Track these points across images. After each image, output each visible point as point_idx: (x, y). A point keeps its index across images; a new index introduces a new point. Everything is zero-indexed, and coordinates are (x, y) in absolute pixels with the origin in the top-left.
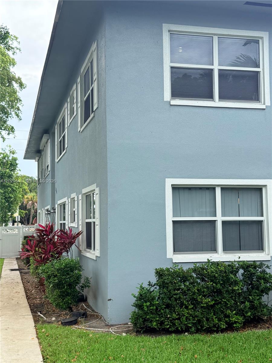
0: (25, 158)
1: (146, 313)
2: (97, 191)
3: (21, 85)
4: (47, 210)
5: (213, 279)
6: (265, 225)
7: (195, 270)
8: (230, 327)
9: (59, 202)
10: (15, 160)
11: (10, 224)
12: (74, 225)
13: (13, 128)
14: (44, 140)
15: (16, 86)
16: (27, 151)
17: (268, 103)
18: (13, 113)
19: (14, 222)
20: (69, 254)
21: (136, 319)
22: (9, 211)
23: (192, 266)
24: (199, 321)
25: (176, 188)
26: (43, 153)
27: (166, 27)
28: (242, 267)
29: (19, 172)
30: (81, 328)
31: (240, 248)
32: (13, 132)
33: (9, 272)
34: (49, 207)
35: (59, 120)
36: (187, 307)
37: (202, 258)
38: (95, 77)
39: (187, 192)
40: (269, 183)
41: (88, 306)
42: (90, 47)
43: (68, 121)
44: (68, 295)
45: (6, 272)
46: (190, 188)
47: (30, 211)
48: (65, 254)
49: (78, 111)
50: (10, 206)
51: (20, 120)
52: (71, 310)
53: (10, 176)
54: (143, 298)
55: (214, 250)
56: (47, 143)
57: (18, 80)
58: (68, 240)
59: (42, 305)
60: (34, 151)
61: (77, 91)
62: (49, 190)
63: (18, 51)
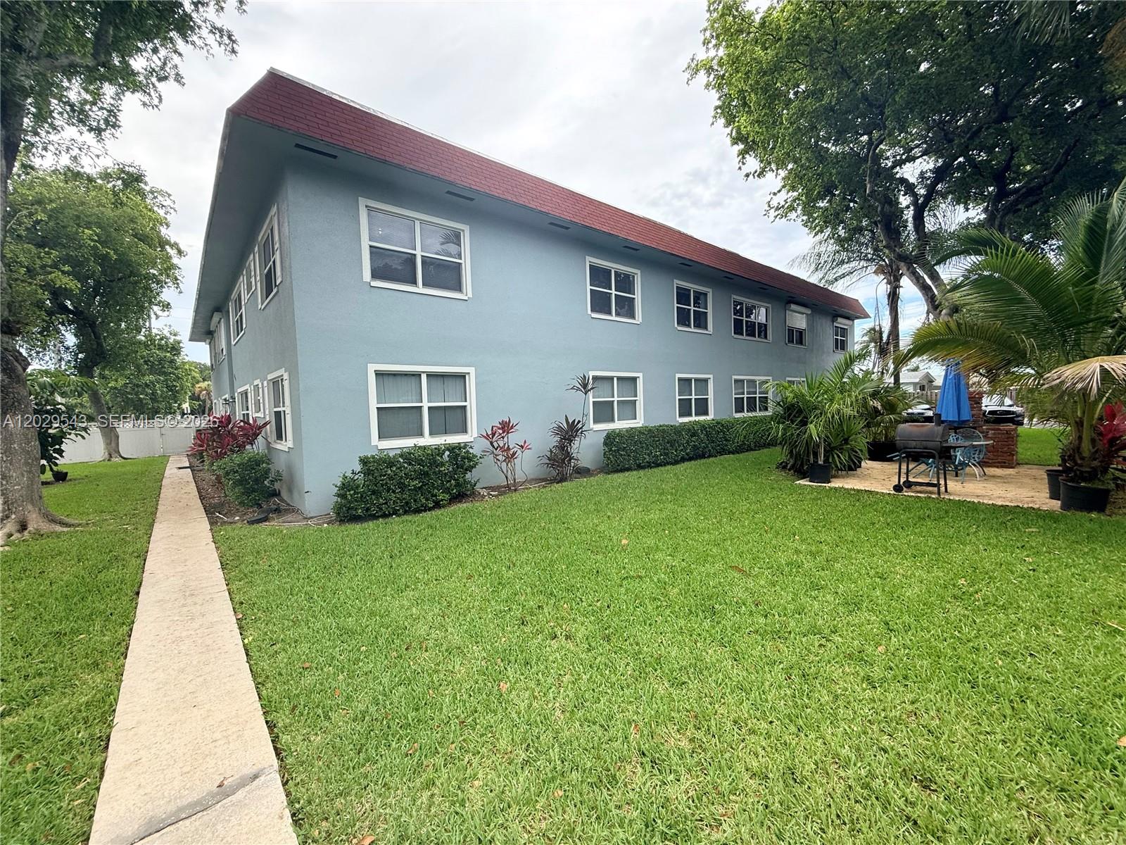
0: (190, 340)
1: (349, 502)
2: (286, 376)
3: (180, 252)
4: (225, 400)
5: (420, 462)
6: (468, 408)
7: (401, 456)
8: (437, 505)
9: (239, 390)
12: (260, 415)
13: (169, 304)
14: (215, 319)
15: (171, 251)
16: (193, 333)
17: (470, 295)
18: (169, 283)
19: (183, 414)
20: (254, 446)
21: (338, 509)
22: (176, 403)
23: (399, 452)
24: (407, 503)
25: (379, 374)
26: (215, 335)
27: (363, 202)
28: (448, 450)
29: (185, 357)
30: (274, 524)
31: (445, 432)
32: (169, 309)
33: (176, 470)
34: (227, 396)
35: (234, 295)
36: (394, 492)
37: (408, 443)
38: (277, 246)
39: (391, 378)
40: (472, 370)
41: (282, 500)
42: (269, 210)
43: (245, 297)
44: (254, 491)
45: (171, 471)
46: (395, 375)
47: (204, 401)
48: (248, 447)
49: (258, 286)
50: (176, 396)
51: (181, 292)
52: (260, 506)
53: (172, 361)
54: (346, 487)
55: (421, 434)
56: (219, 322)
57: (175, 246)
58: (252, 431)
59: (222, 504)
60: (204, 331)
61: (254, 262)
62: (226, 376)
63: (172, 211)
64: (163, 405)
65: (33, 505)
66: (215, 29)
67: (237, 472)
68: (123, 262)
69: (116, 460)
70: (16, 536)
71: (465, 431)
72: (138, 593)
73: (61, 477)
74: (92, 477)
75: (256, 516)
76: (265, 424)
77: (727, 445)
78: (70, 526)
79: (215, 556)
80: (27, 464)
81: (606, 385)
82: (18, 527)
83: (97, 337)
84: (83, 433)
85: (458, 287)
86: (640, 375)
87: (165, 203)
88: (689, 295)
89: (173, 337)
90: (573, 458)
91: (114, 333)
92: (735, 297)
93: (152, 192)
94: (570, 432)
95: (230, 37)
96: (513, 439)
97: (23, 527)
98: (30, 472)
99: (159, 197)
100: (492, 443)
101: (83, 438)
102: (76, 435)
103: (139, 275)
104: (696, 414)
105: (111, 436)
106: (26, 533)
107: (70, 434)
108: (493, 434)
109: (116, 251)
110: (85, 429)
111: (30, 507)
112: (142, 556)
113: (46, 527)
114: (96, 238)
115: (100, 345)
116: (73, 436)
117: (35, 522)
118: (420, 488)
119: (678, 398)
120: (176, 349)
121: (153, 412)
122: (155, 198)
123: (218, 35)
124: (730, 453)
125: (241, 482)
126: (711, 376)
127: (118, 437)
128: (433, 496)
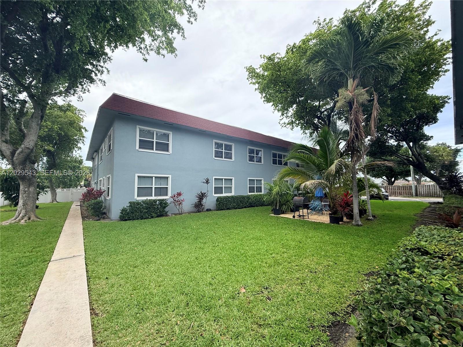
0: (86, 160)
1: (124, 215)
2: (111, 177)
3: (86, 130)
4: (95, 182)
5: (148, 204)
6: (168, 188)
7: (142, 202)
8: (152, 217)
9: (99, 179)
10: (82, 160)
11: (79, 187)
12: (104, 188)
14: (95, 154)
15: (83, 130)
16: (87, 158)
17: (171, 153)
18: (81, 142)
19: (81, 187)
20: (100, 198)
21: (121, 217)
22: (78, 182)
23: (142, 201)
24: (142, 216)
25: (139, 177)
26: (95, 159)
28: (158, 201)
29: (84, 165)
30: (102, 221)
31: (160, 195)
32: (81, 149)
33: (75, 206)
34: (96, 181)
35: (101, 148)
36: (138, 213)
37: (144, 198)
38: (112, 139)
39: (143, 178)
40: (170, 176)
41: (107, 215)
42: (111, 128)
43: (104, 150)
44: (97, 211)
45: (73, 206)
46: (144, 177)
47: (90, 181)
48: (98, 198)
49: (107, 148)
50: (79, 180)
51: (84, 145)
52: (99, 216)
53: (79, 167)
54: (124, 210)
55: (152, 196)
56: (96, 155)
57: (85, 128)
58: (100, 193)
59: (87, 216)
60: (90, 157)
61: (107, 140)
62: (96, 174)
63: (85, 116)
64: (73, 183)
65: (33, 212)
66: (100, 80)
67: (92, 205)
68: (66, 135)
69: (55, 202)
70: (28, 221)
71: (167, 195)
72: (60, 233)
73: (37, 207)
74: (47, 208)
75: (97, 219)
76: (104, 191)
77: (264, 203)
78: (41, 219)
79: (82, 227)
80: (33, 200)
81: (220, 181)
82: (28, 219)
83: (54, 159)
84: (46, 192)
85: (167, 150)
86: (233, 178)
87: (82, 114)
88: (254, 151)
89: (80, 158)
90: (203, 205)
91: (59, 158)
92: (273, 151)
93: (79, 111)
94: (202, 196)
95: (104, 82)
96: (181, 198)
97: (29, 219)
98: (33, 203)
99: (81, 112)
100: (174, 199)
101: (46, 194)
102: (43, 193)
103: (71, 140)
104: (257, 192)
105: (54, 194)
106: (30, 220)
107: (41, 192)
108: (174, 196)
109: (64, 132)
110: (47, 191)
111: (32, 213)
112: (62, 226)
113: (35, 219)
114: (58, 128)
115: (54, 162)
116: (42, 193)
117: (33, 218)
118: (147, 212)
119: (248, 186)
120: (81, 162)
121: (70, 186)
122: (79, 112)
123: (101, 82)
124: (265, 206)
125: (93, 208)
126: (263, 179)
127: (56, 194)
128: (151, 214)
